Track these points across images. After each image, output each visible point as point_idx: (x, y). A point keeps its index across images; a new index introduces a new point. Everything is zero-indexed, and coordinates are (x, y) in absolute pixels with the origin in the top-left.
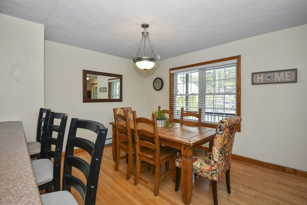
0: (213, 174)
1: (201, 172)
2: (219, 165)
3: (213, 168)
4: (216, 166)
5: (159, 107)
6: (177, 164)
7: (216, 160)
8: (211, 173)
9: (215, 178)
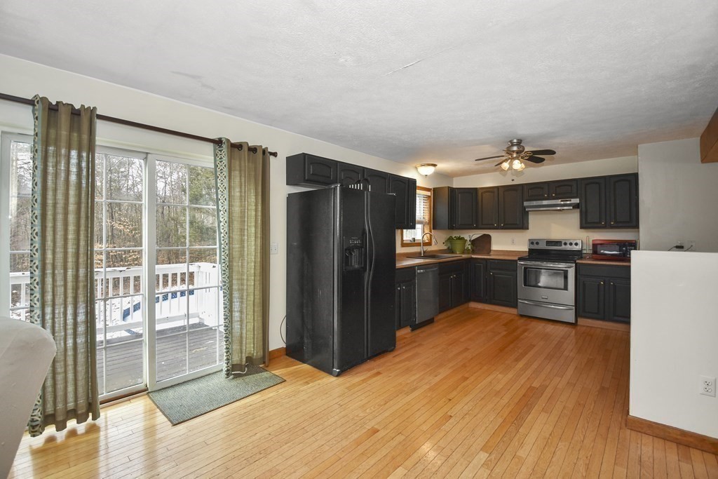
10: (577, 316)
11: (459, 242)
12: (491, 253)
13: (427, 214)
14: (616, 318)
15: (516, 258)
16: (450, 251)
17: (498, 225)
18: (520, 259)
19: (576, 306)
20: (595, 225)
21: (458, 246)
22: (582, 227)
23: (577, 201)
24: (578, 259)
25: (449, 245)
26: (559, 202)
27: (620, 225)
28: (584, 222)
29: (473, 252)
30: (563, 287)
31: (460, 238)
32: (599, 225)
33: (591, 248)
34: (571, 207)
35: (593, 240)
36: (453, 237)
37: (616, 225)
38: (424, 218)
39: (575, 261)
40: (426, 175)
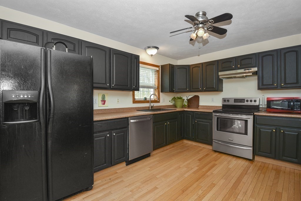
10: (254, 154)
11: (179, 100)
12: (199, 108)
13: (157, 82)
14: (284, 158)
15: (212, 111)
16: (175, 106)
17: (203, 89)
18: (215, 112)
19: (253, 146)
21: (179, 103)
22: (259, 88)
23: (256, 69)
24: (256, 112)
25: (173, 102)
26: (242, 71)
27: (289, 86)
28: (261, 84)
29: (189, 107)
30: (244, 132)
31: (180, 98)
32: (272, 86)
33: (266, 103)
34: (251, 74)
35: (267, 98)
36: (176, 97)
37: (285, 86)
38: (155, 85)
39: (254, 113)
40: (152, 55)
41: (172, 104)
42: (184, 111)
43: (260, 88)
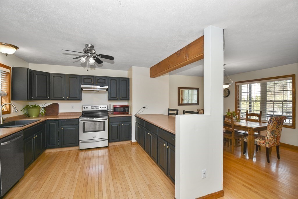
0: (267, 144)
1: (260, 143)
2: (270, 140)
3: (267, 141)
4: (268, 140)
5: (229, 110)
6: (245, 140)
7: (268, 137)
8: (265, 144)
9: (268, 146)
11: (34, 109)
15: (78, 117)
16: (28, 116)
17: (65, 98)
18: (81, 117)
19: (108, 138)
20: (114, 99)
21: (34, 112)
23: (106, 87)
25: (26, 111)
26: (99, 87)
28: (110, 97)
29: (46, 115)
30: (103, 130)
31: (35, 106)
32: (116, 99)
33: (113, 109)
34: (105, 90)
35: (114, 106)
36: (30, 106)
37: (122, 99)
38: (2, 91)
39: (108, 116)
40: (7, 54)
41: (23, 114)
42: (47, 120)
43: (109, 99)
